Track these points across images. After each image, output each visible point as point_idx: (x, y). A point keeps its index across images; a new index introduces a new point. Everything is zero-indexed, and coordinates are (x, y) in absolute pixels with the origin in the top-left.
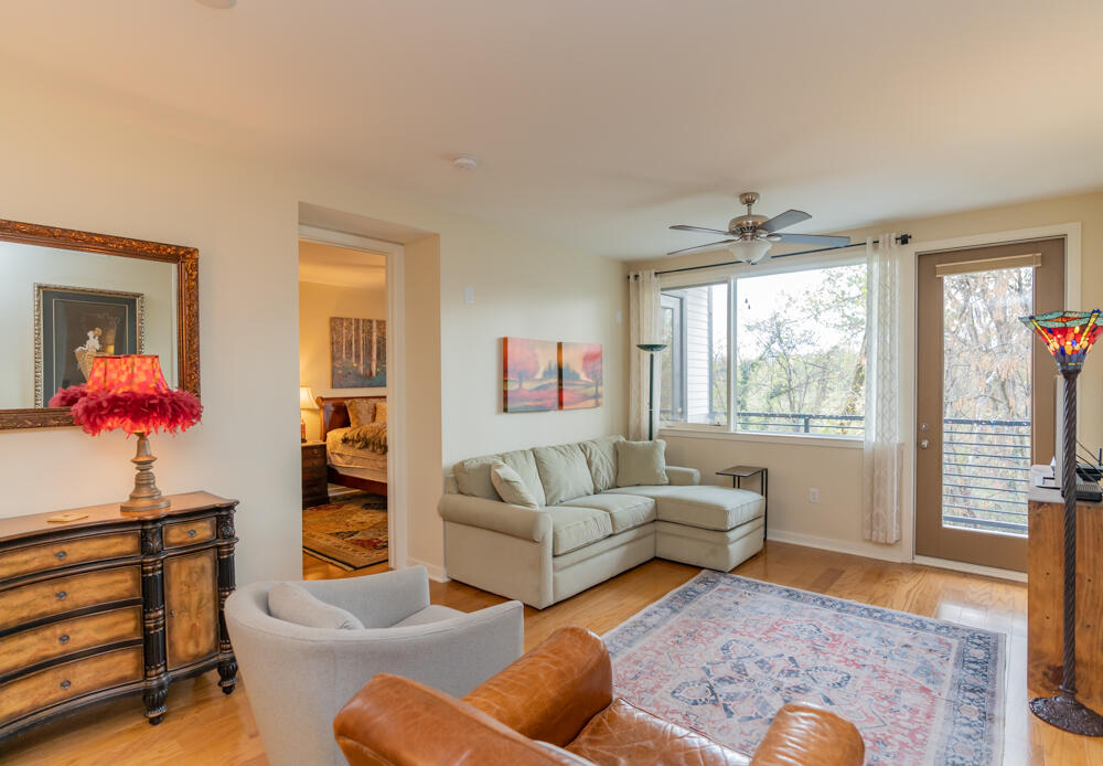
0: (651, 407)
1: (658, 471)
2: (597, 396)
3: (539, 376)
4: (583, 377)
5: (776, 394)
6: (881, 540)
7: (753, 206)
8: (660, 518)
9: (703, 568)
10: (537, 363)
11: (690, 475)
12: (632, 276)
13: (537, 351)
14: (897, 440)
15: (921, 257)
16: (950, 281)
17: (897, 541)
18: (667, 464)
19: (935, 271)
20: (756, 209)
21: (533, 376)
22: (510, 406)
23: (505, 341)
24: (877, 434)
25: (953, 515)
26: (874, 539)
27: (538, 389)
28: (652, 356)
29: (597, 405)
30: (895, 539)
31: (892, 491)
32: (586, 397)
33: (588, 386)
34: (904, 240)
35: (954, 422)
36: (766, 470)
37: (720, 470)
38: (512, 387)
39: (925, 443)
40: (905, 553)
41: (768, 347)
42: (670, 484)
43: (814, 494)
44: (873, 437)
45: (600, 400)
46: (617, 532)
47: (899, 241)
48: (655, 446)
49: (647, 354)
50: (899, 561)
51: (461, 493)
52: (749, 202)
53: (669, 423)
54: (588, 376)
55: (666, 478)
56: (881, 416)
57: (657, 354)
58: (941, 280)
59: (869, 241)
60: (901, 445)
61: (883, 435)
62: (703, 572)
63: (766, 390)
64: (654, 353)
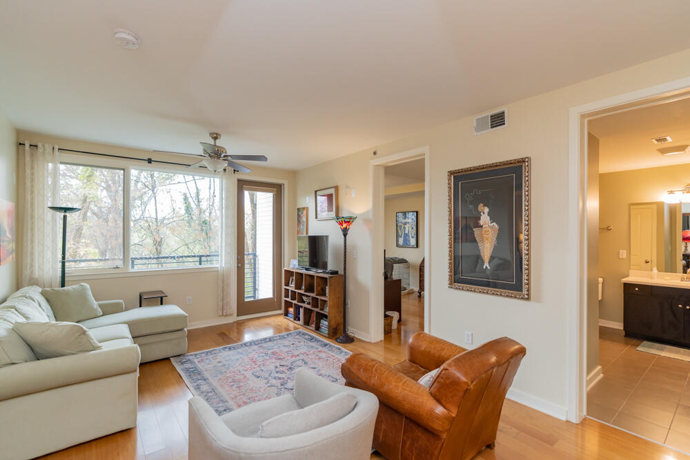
0: (63, 258)
1: (95, 307)
2: (13, 252)
4: (8, 234)
7: (218, 141)
9: (169, 358)
11: (119, 304)
17: (231, 312)
26: (223, 314)
32: (9, 253)
39: (240, 265)
40: (234, 317)
42: (103, 314)
43: (189, 299)
45: (13, 256)
48: (84, 288)
50: (232, 322)
52: (215, 138)
55: (100, 310)
58: (244, 192)
62: (172, 359)
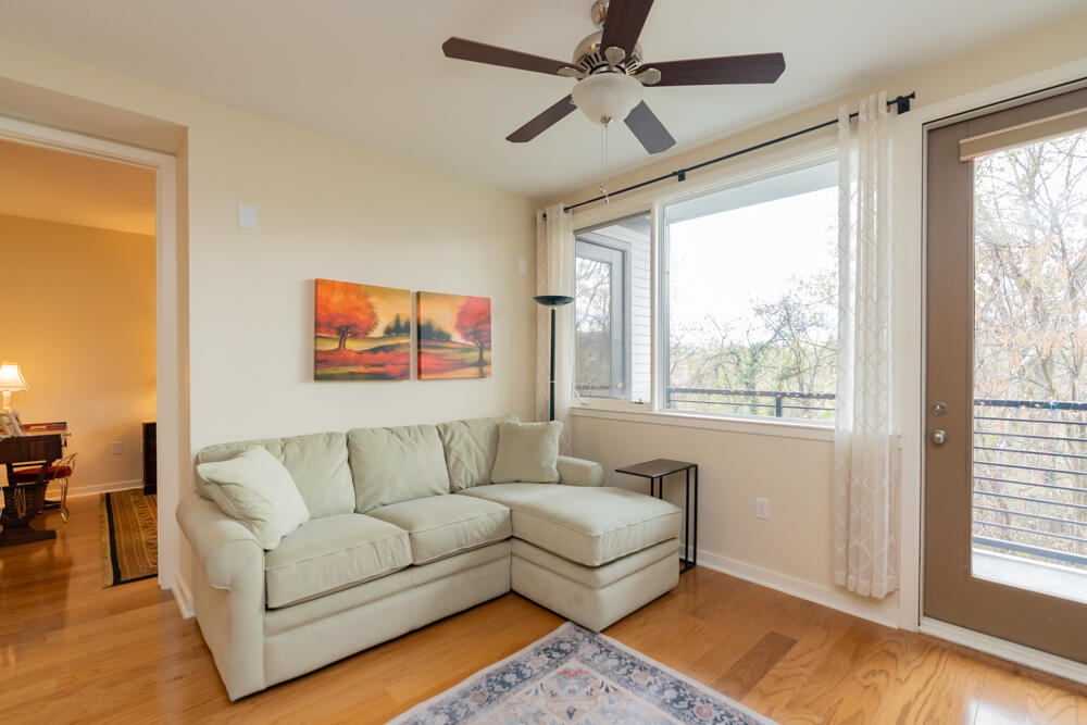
0: (552, 379)
1: (544, 464)
2: (481, 363)
3: (378, 332)
4: (457, 337)
5: (785, 377)
6: (862, 591)
8: (516, 535)
9: (566, 620)
10: (373, 316)
11: (586, 472)
12: (540, 215)
13: (372, 300)
14: (889, 428)
15: (931, 129)
16: (985, 164)
17: (889, 594)
18: (562, 454)
19: (958, 150)
21: (366, 334)
23: (317, 284)
24: (856, 420)
25: (996, 561)
26: (850, 588)
27: (375, 350)
28: (553, 312)
29: (482, 375)
30: (885, 588)
32: (463, 365)
33: (466, 350)
34: (903, 105)
35: (987, 403)
36: (696, 466)
39: (940, 435)
40: (902, 613)
41: (778, 332)
43: (762, 505)
44: (849, 424)
45: (486, 369)
46: (418, 562)
47: (895, 107)
48: (546, 429)
49: (545, 310)
50: (894, 625)
53: (583, 400)
54: (466, 336)
55: (556, 474)
56: (863, 389)
57: (560, 309)
58: (969, 164)
59: (842, 114)
60: (896, 438)
61: (865, 422)
62: (565, 626)
63: (777, 372)
64: (555, 308)
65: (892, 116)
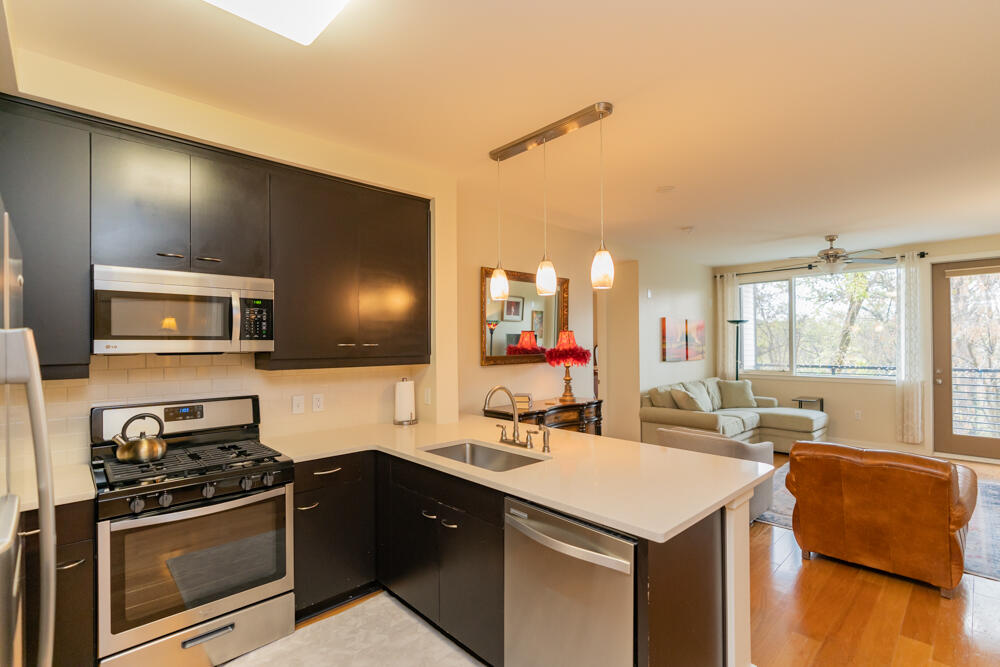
0: (737, 360)
1: (751, 399)
2: (702, 352)
3: (678, 340)
4: (697, 341)
6: (911, 441)
7: (834, 242)
8: (762, 425)
10: (677, 332)
11: (772, 402)
12: (718, 276)
13: (677, 325)
14: (919, 380)
15: (934, 265)
16: (955, 280)
17: (921, 442)
18: (755, 395)
19: (944, 274)
20: (836, 245)
21: (676, 340)
22: (667, 358)
23: (663, 320)
24: (905, 377)
25: (961, 427)
26: (905, 440)
27: (678, 348)
28: (737, 327)
29: (702, 358)
30: (920, 440)
31: (918, 411)
32: (698, 353)
33: (699, 346)
34: (922, 255)
36: (820, 399)
37: (794, 398)
38: (668, 347)
39: (940, 381)
42: (758, 407)
43: (858, 414)
44: (903, 377)
45: (704, 355)
46: (745, 430)
47: (919, 256)
48: (745, 385)
51: (653, 405)
52: (831, 241)
54: (699, 340)
55: (758, 403)
56: (909, 364)
57: (740, 326)
58: (948, 279)
59: (898, 256)
60: (923, 383)
61: (910, 376)
65: (917, 259)
